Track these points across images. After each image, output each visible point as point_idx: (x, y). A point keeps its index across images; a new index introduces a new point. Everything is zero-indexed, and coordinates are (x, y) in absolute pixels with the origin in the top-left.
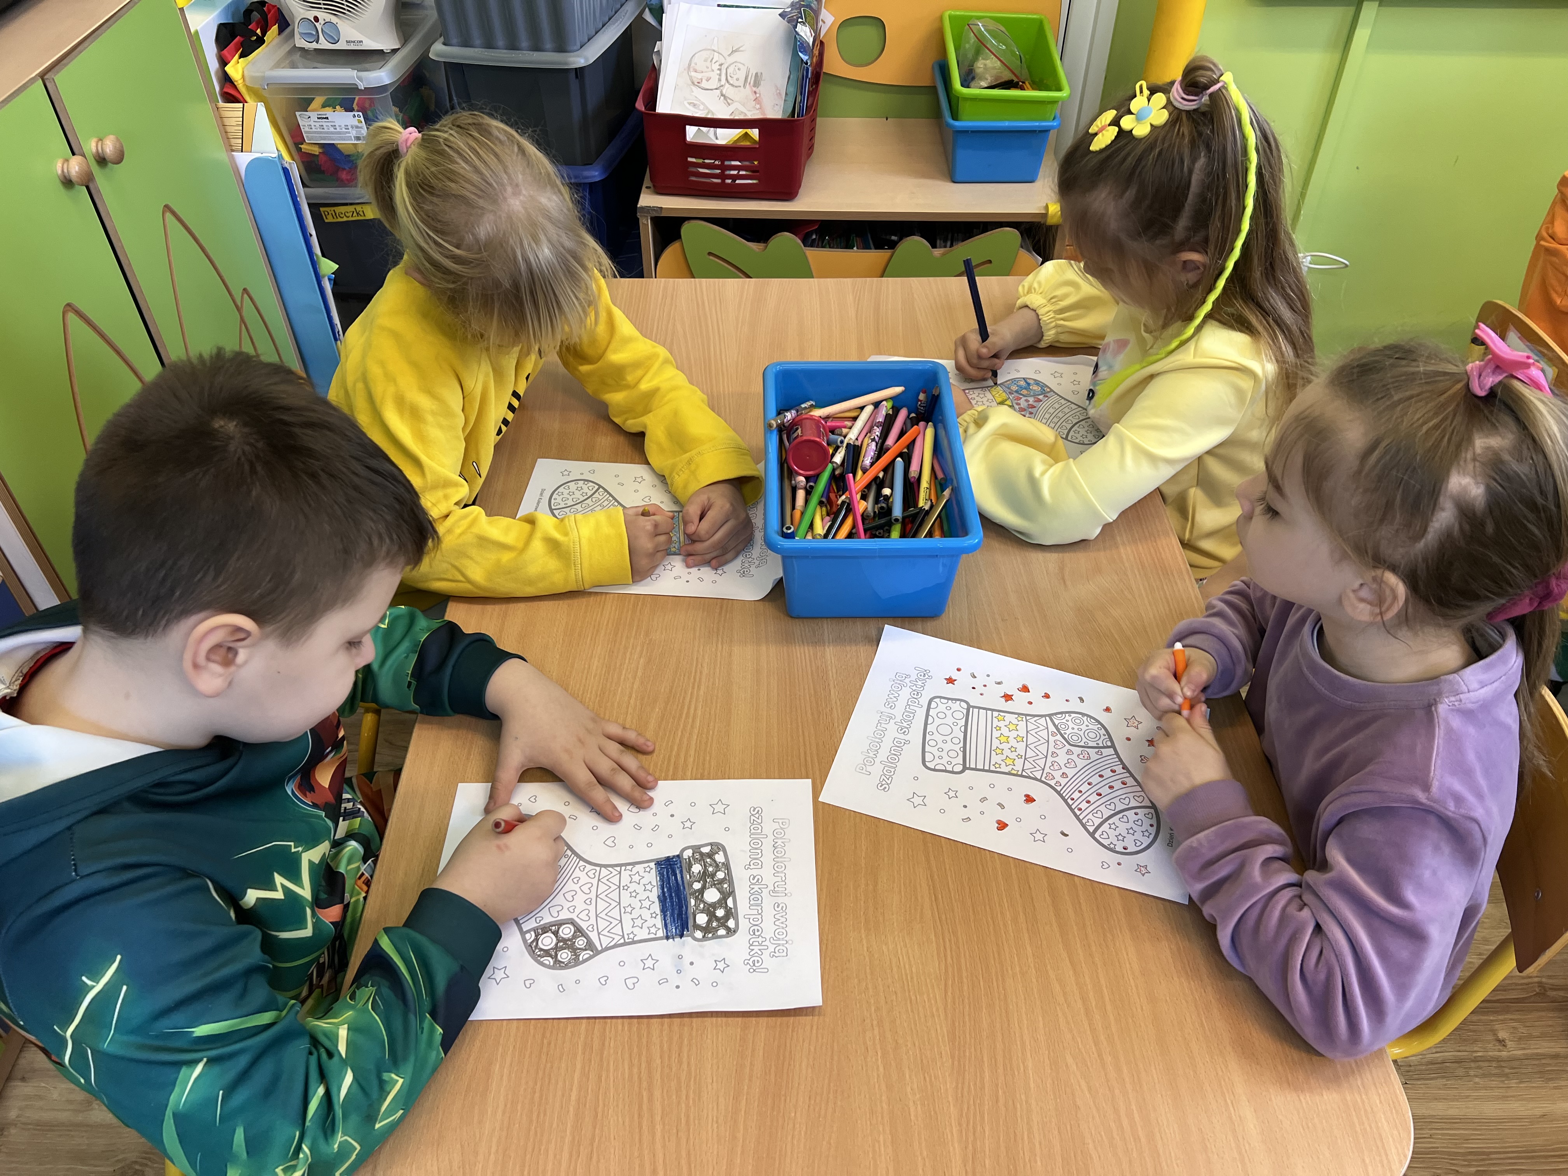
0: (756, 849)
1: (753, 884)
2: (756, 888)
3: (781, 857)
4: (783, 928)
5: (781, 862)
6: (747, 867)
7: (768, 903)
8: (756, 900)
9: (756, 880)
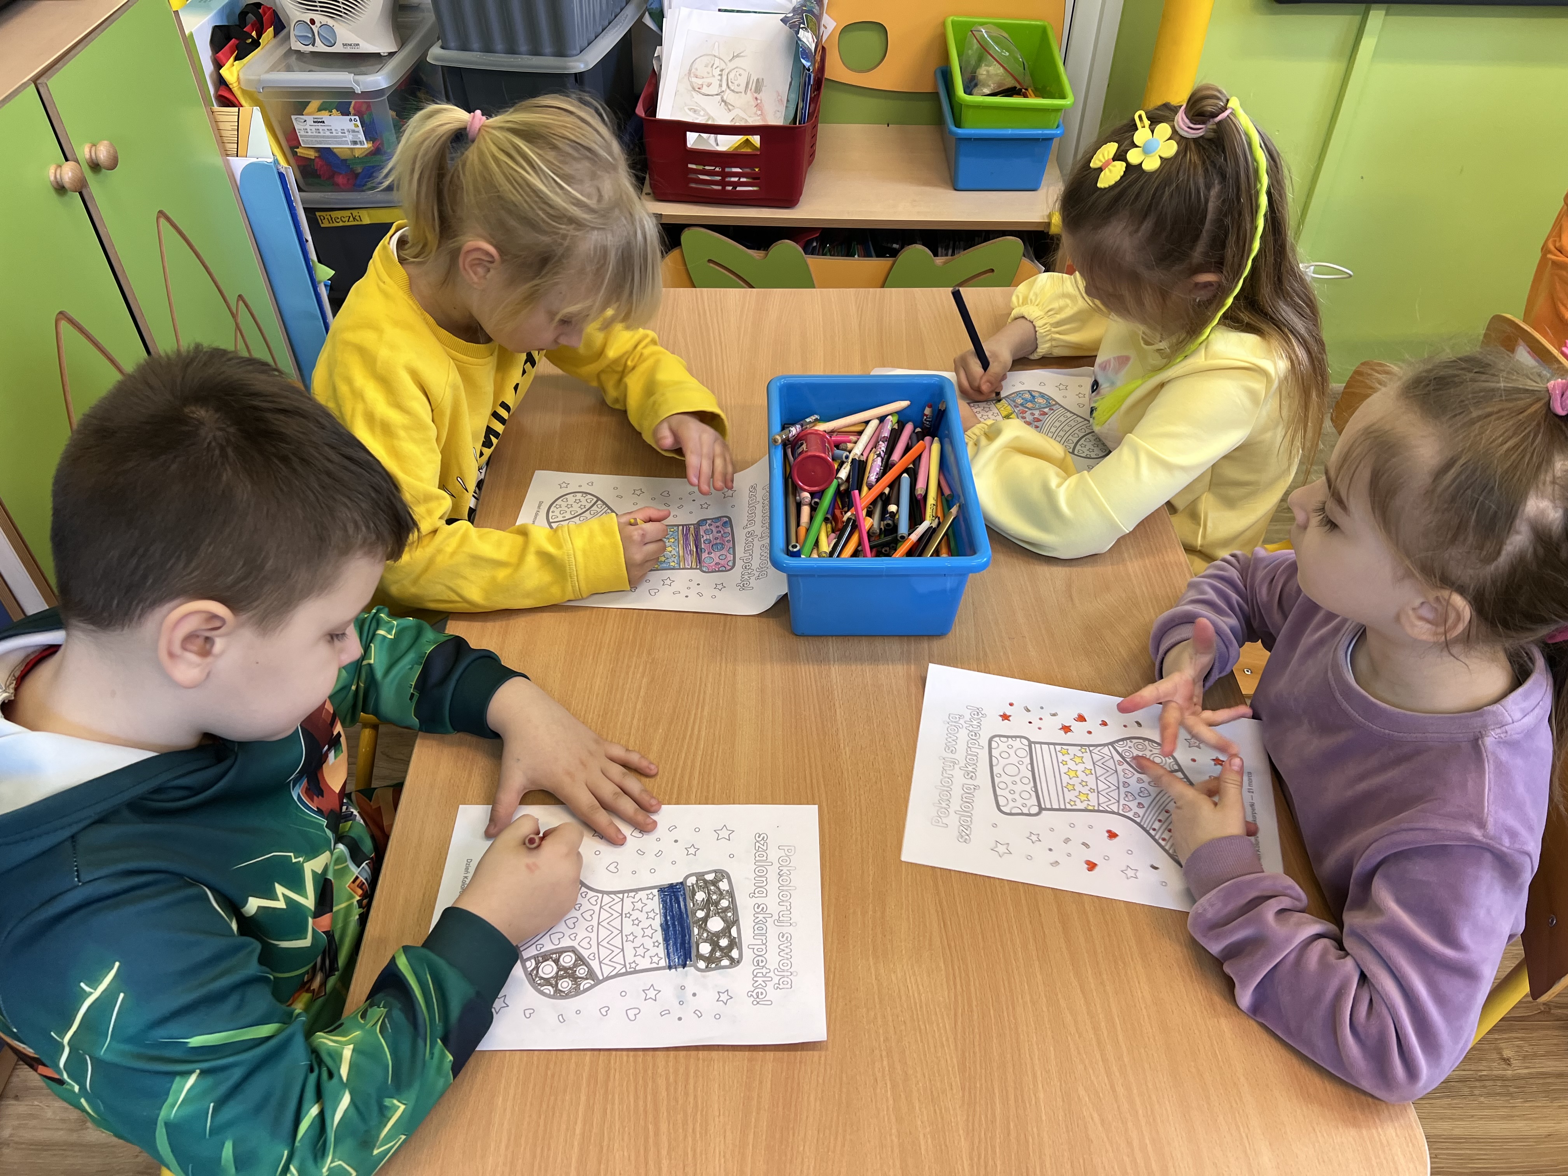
0: (761, 876)
1: (758, 913)
2: (761, 917)
3: (787, 886)
4: (788, 959)
5: (786, 891)
6: (752, 895)
7: (772, 932)
8: (760, 928)
9: (760, 909)
